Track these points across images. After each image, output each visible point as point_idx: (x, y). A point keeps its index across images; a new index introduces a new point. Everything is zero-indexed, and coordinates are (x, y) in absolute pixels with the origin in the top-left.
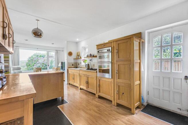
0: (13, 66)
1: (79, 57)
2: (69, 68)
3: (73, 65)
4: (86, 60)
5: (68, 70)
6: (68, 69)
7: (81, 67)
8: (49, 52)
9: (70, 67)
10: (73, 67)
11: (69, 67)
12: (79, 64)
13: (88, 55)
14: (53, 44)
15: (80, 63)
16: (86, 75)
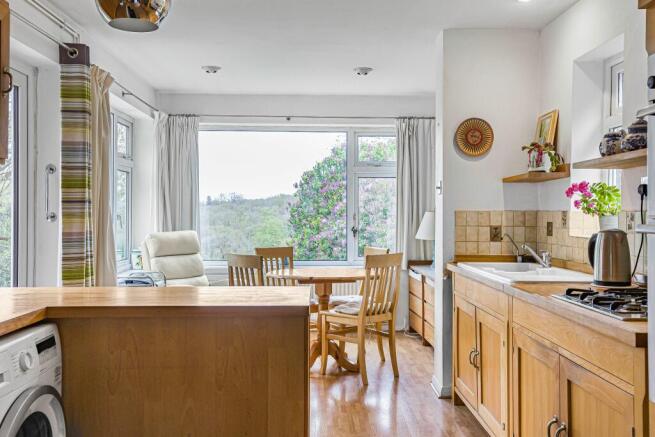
0: (165, 229)
1: (547, 165)
2: (459, 258)
3: (495, 235)
4: (603, 191)
5: (448, 275)
6: (450, 267)
7: (562, 254)
8: (357, 134)
9: (471, 249)
10: (495, 248)
11: (462, 252)
12: (550, 233)
13: (613, 137)
14: (365, 71)
15: (557, 223)
16: (554, 349)
